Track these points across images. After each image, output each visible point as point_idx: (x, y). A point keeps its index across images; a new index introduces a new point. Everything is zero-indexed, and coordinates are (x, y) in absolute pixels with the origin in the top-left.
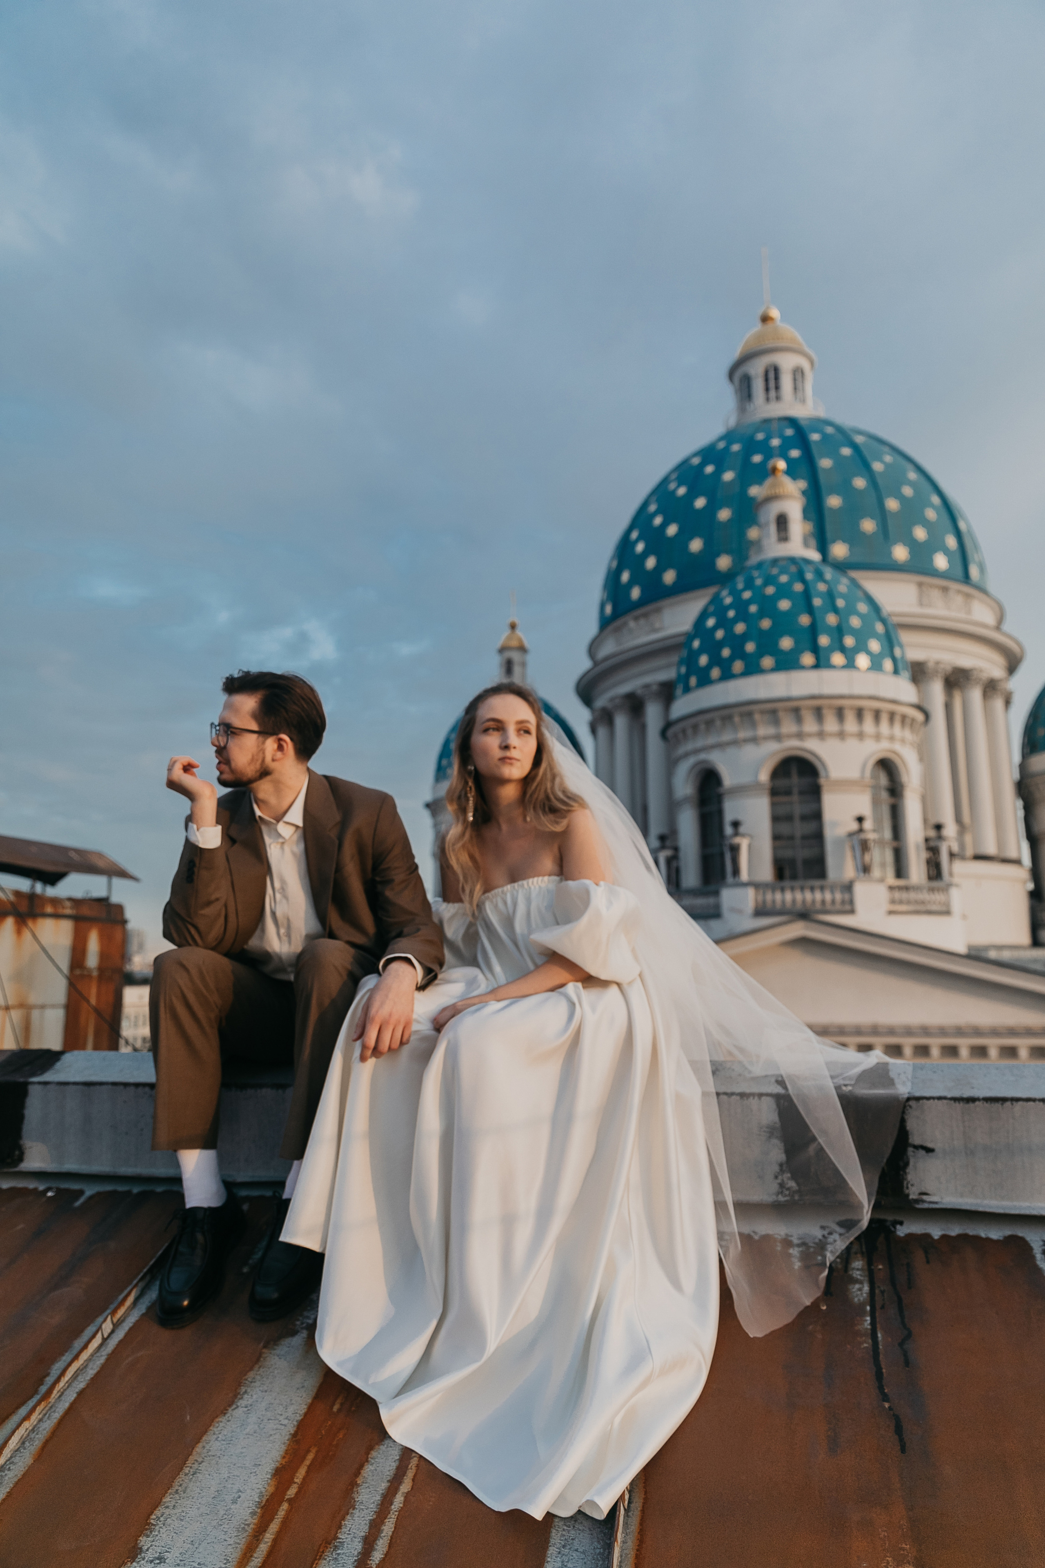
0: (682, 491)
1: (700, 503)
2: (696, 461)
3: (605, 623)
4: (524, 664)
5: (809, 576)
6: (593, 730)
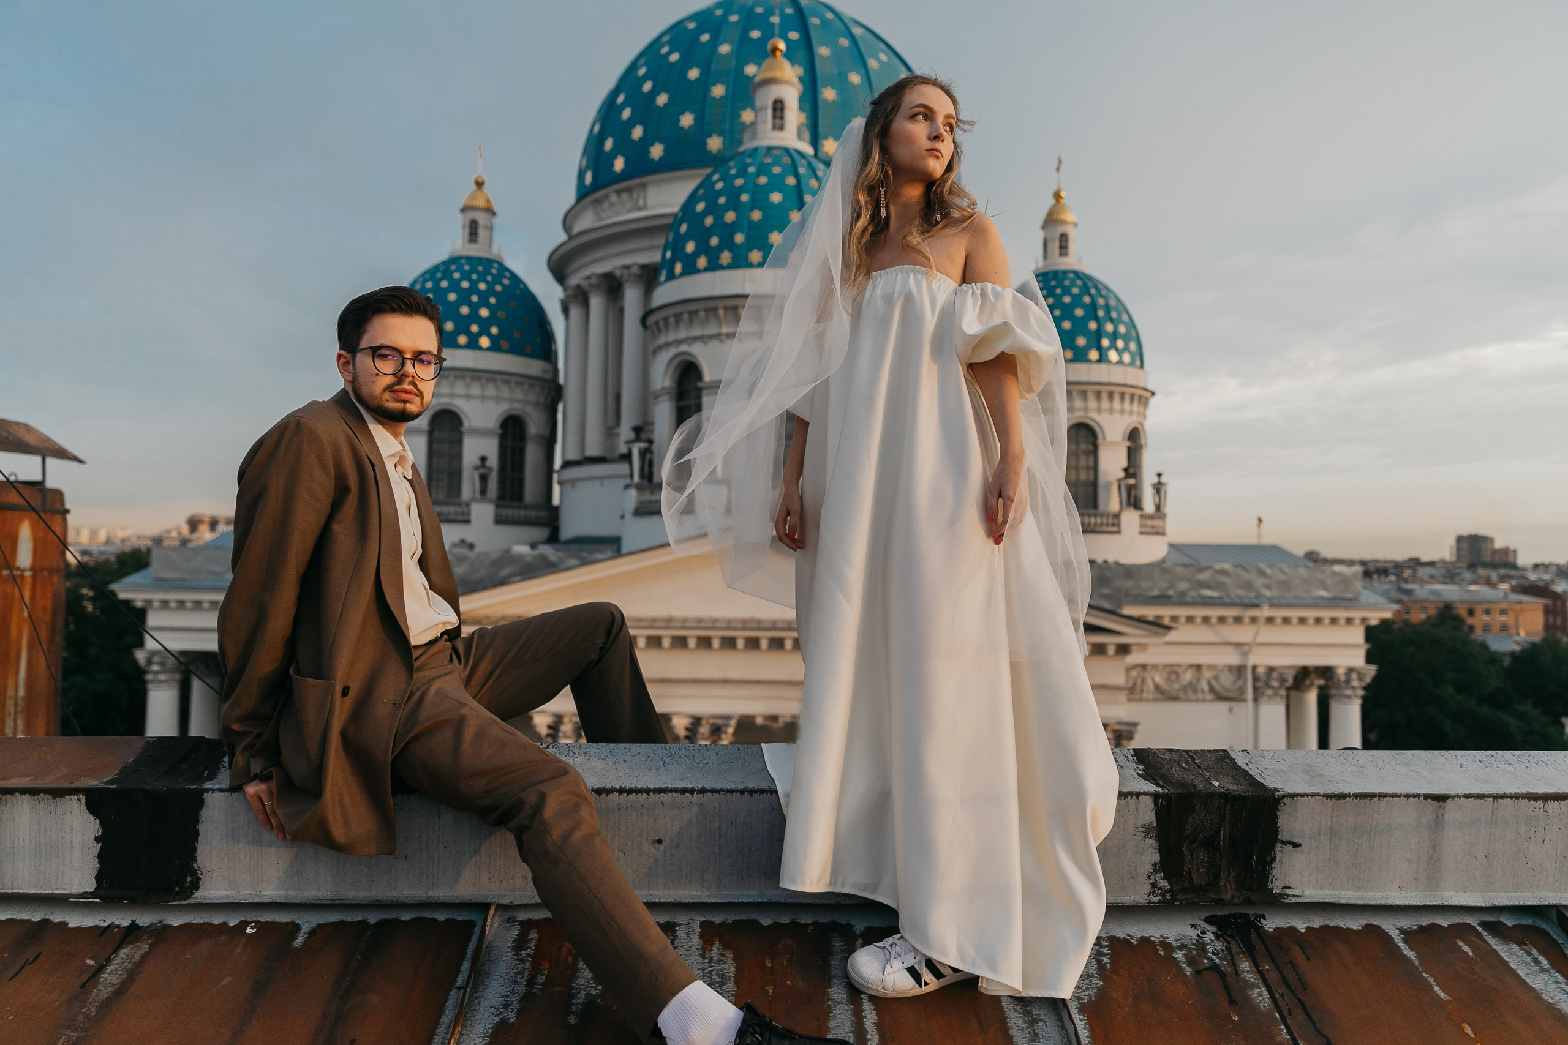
0: (674, 57)
1: (694, 74)
2: (691, 26)
3: (583, 194)
4: (491, 228)
5: (802, 171)
6: (566, 310)
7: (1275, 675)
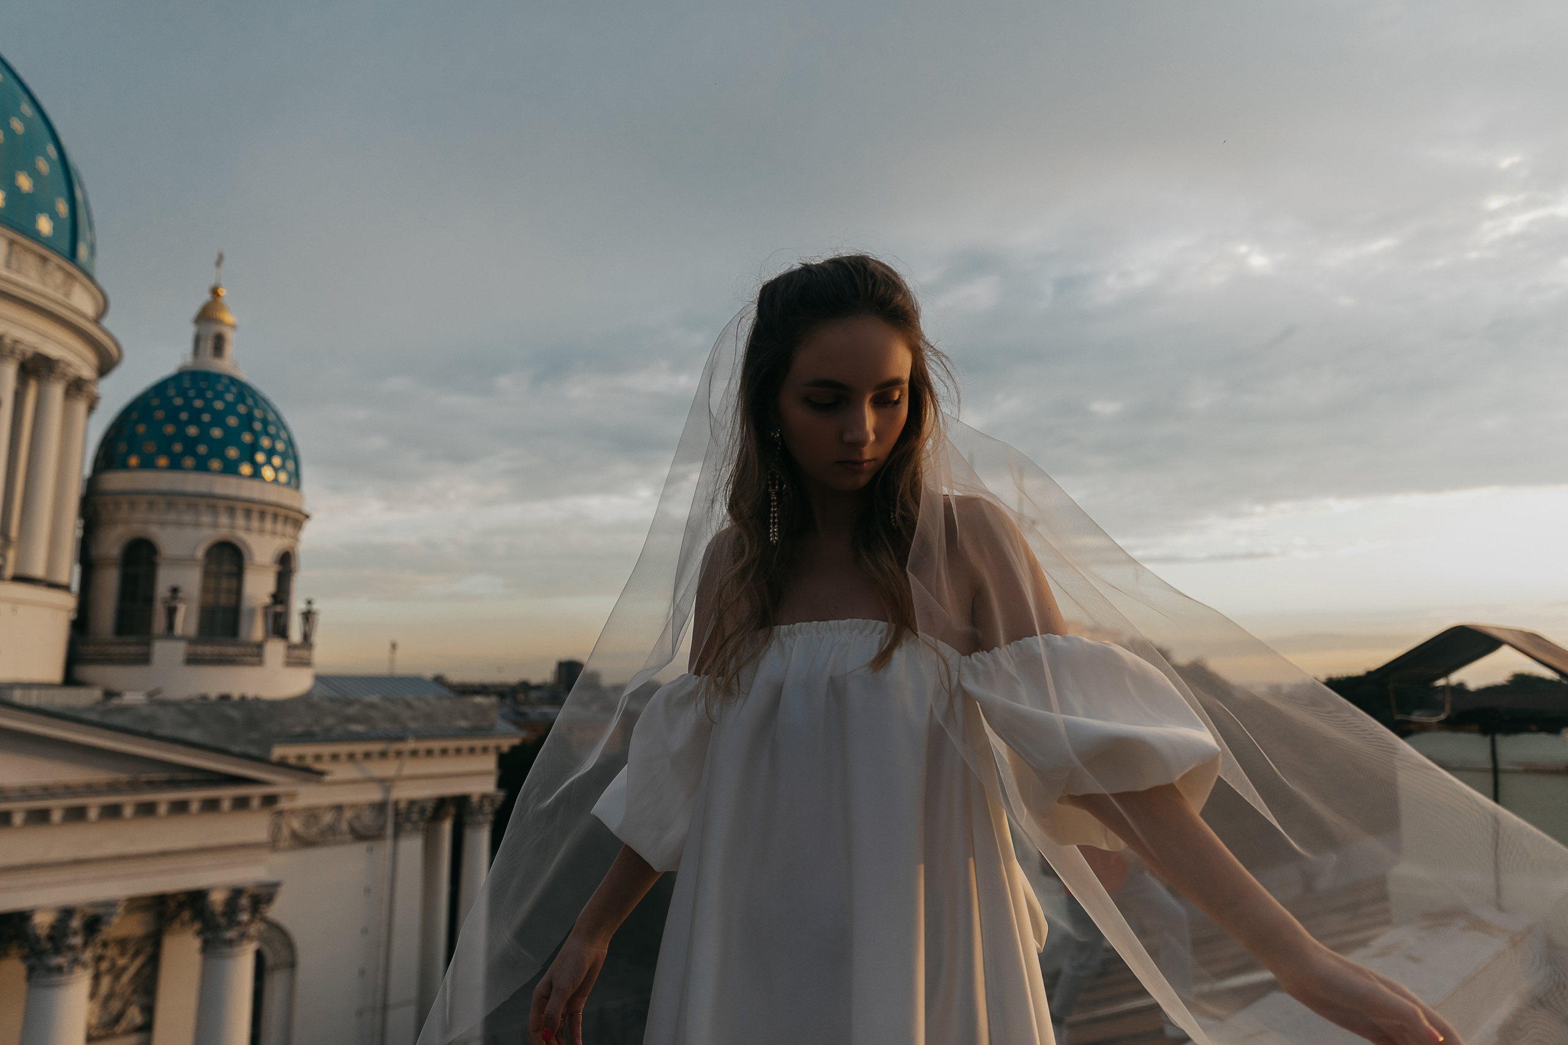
7: (416, 809)
